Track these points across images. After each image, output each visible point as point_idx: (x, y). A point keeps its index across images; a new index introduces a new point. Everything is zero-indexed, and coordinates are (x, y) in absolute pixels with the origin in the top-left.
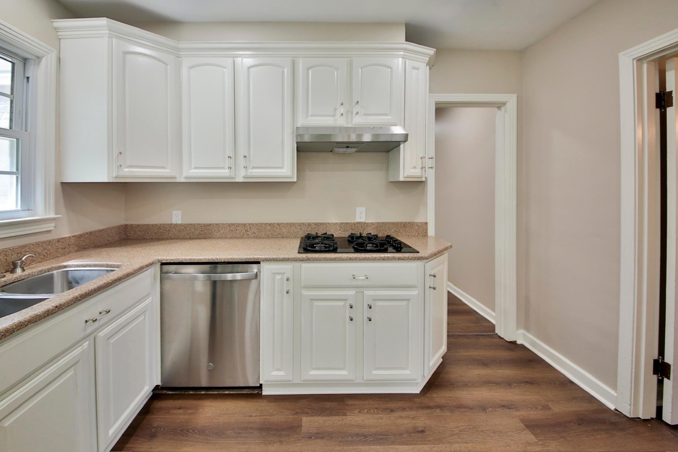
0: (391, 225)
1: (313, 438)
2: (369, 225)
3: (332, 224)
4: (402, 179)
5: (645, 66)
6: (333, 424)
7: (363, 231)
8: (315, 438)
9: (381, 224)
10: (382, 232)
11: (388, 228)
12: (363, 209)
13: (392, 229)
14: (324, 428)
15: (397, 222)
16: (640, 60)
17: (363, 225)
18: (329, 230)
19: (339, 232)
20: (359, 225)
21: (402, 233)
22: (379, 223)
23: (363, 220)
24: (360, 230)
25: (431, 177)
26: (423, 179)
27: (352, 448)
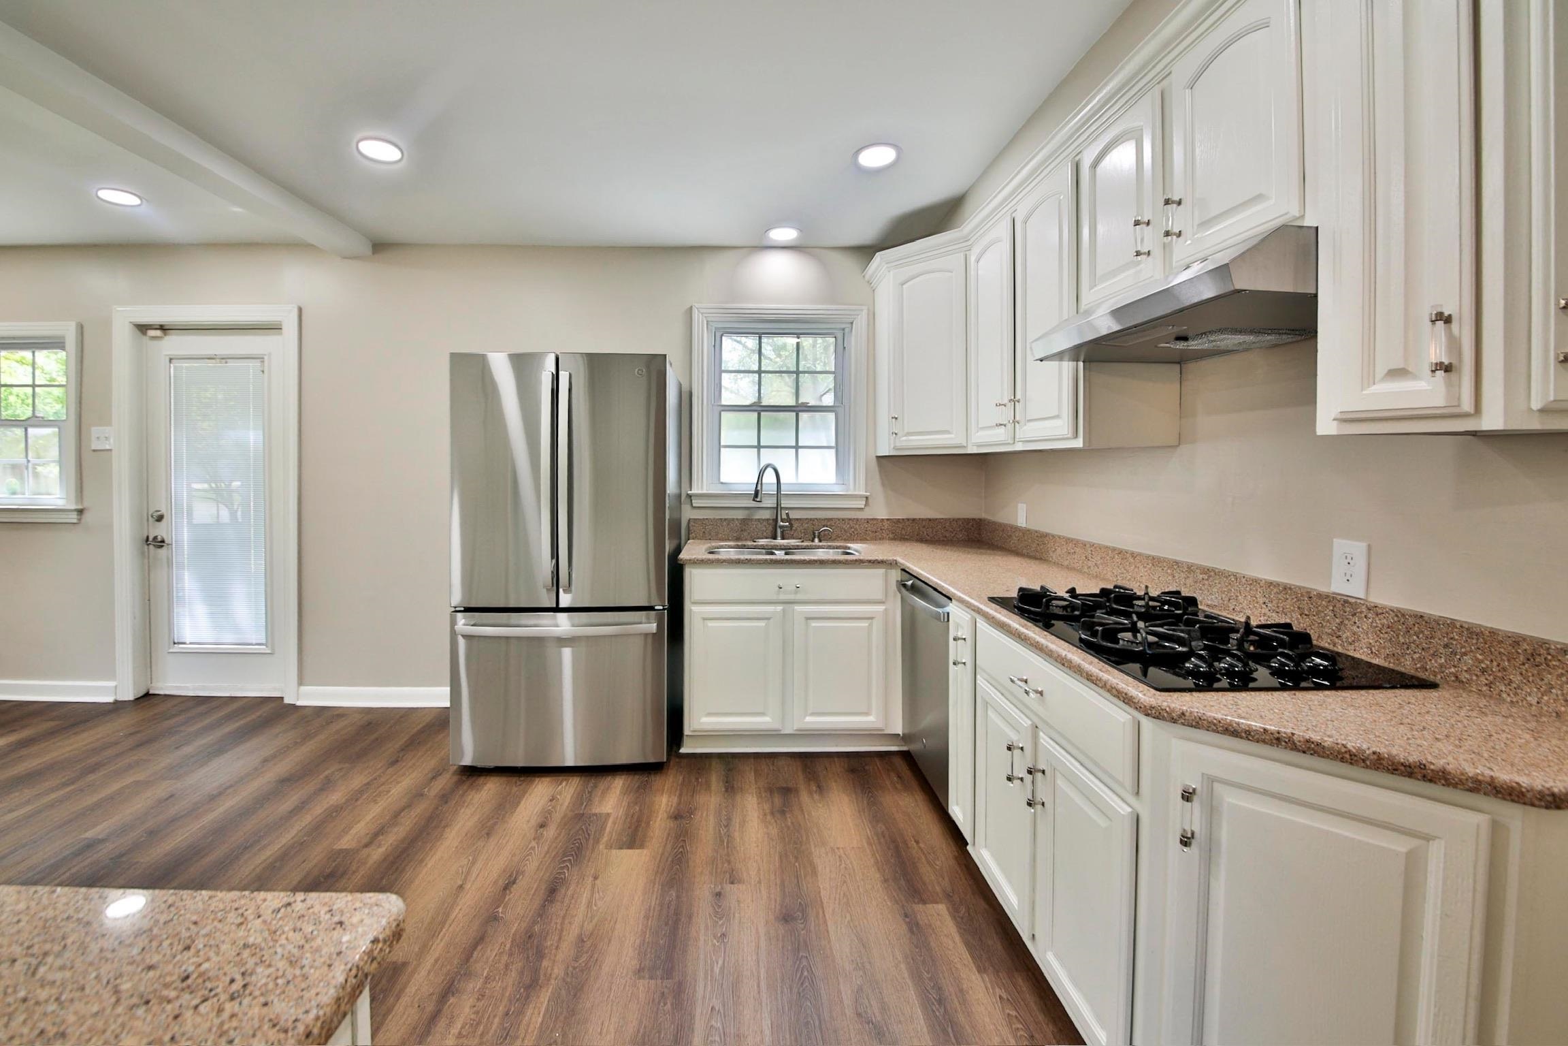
0: (1460, 634)
1: (907, 920)
2: (1361, 612)
3: (1244, 580)
6: (950, 950)
7: (1339, 630)
8: (909, 923)
9: (1411, 621)
10: (1416, 656)
11: (1446, 646)
12: (1358, 549)
13: (1465, 654)
14: (933, 935)
15: (1493, 632)
17: (1339, 605)
18: (1237, 596)
19: (1263, 611)
20: (1324, 603)
21: (1518, 687)
22: (1403, 615)
23: (1355, 589)
24: (1328, 621)
27: (906, 975)
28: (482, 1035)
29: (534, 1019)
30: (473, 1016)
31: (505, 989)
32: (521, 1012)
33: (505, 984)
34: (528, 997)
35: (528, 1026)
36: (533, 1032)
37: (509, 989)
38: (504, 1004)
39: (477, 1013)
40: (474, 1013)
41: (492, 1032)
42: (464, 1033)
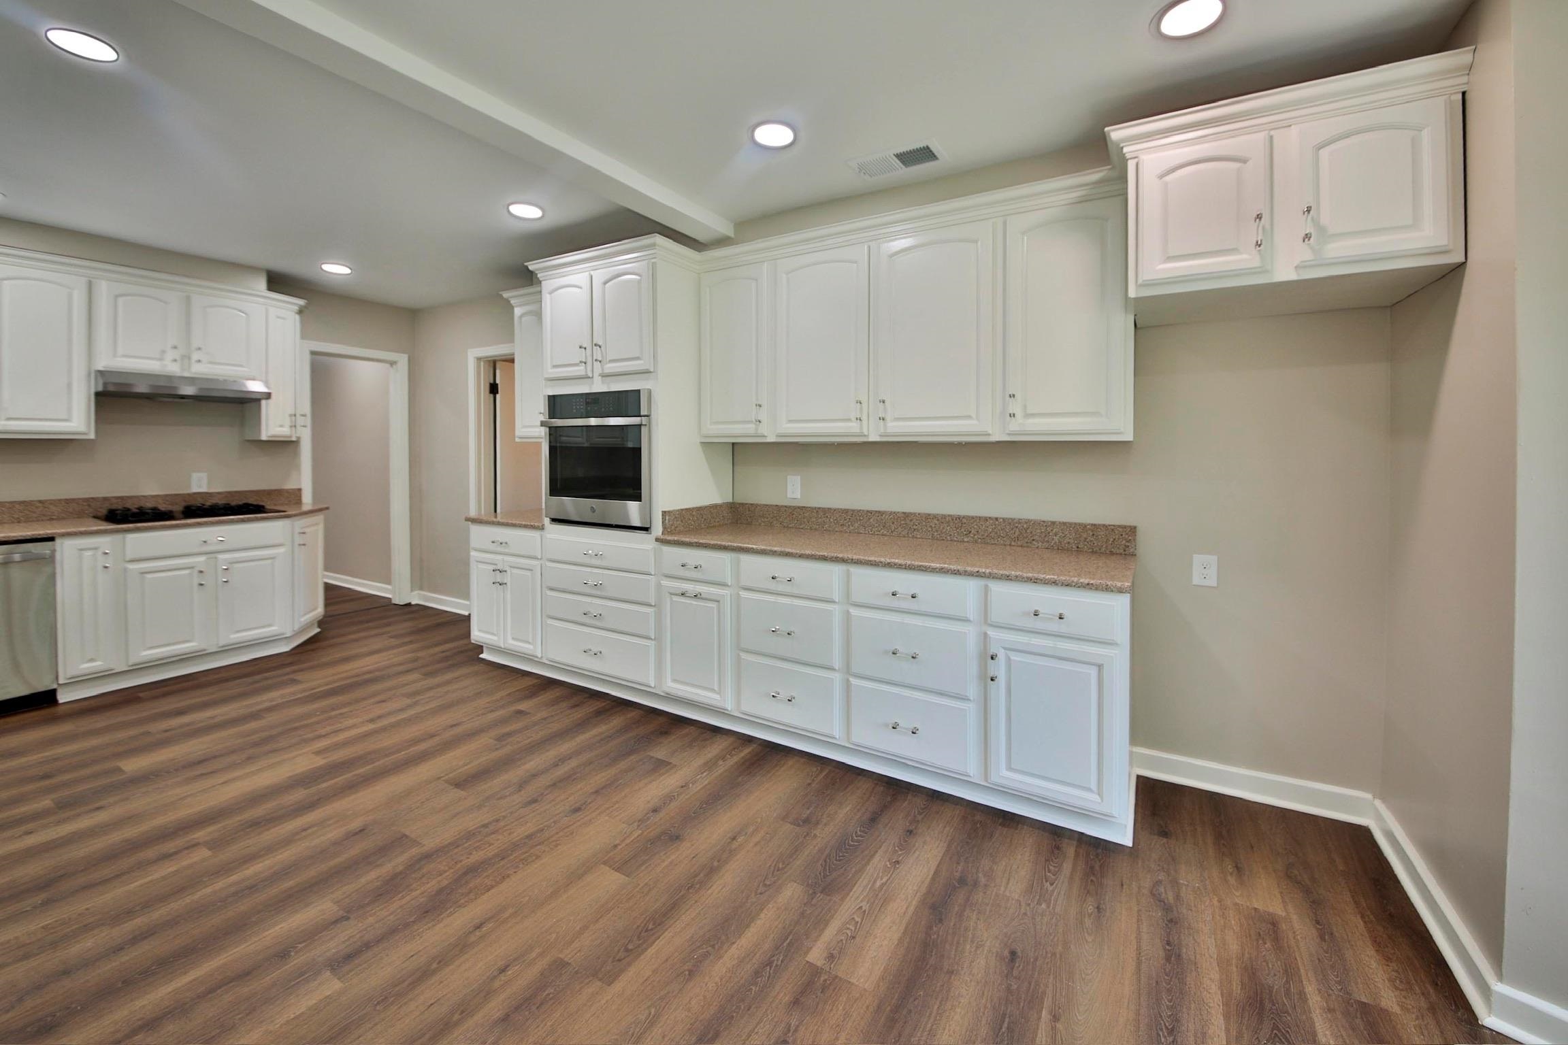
4: (264, 438)
5: (482, 363)
16: (479, 359)
25: (306, 437)
26: (294, 439)
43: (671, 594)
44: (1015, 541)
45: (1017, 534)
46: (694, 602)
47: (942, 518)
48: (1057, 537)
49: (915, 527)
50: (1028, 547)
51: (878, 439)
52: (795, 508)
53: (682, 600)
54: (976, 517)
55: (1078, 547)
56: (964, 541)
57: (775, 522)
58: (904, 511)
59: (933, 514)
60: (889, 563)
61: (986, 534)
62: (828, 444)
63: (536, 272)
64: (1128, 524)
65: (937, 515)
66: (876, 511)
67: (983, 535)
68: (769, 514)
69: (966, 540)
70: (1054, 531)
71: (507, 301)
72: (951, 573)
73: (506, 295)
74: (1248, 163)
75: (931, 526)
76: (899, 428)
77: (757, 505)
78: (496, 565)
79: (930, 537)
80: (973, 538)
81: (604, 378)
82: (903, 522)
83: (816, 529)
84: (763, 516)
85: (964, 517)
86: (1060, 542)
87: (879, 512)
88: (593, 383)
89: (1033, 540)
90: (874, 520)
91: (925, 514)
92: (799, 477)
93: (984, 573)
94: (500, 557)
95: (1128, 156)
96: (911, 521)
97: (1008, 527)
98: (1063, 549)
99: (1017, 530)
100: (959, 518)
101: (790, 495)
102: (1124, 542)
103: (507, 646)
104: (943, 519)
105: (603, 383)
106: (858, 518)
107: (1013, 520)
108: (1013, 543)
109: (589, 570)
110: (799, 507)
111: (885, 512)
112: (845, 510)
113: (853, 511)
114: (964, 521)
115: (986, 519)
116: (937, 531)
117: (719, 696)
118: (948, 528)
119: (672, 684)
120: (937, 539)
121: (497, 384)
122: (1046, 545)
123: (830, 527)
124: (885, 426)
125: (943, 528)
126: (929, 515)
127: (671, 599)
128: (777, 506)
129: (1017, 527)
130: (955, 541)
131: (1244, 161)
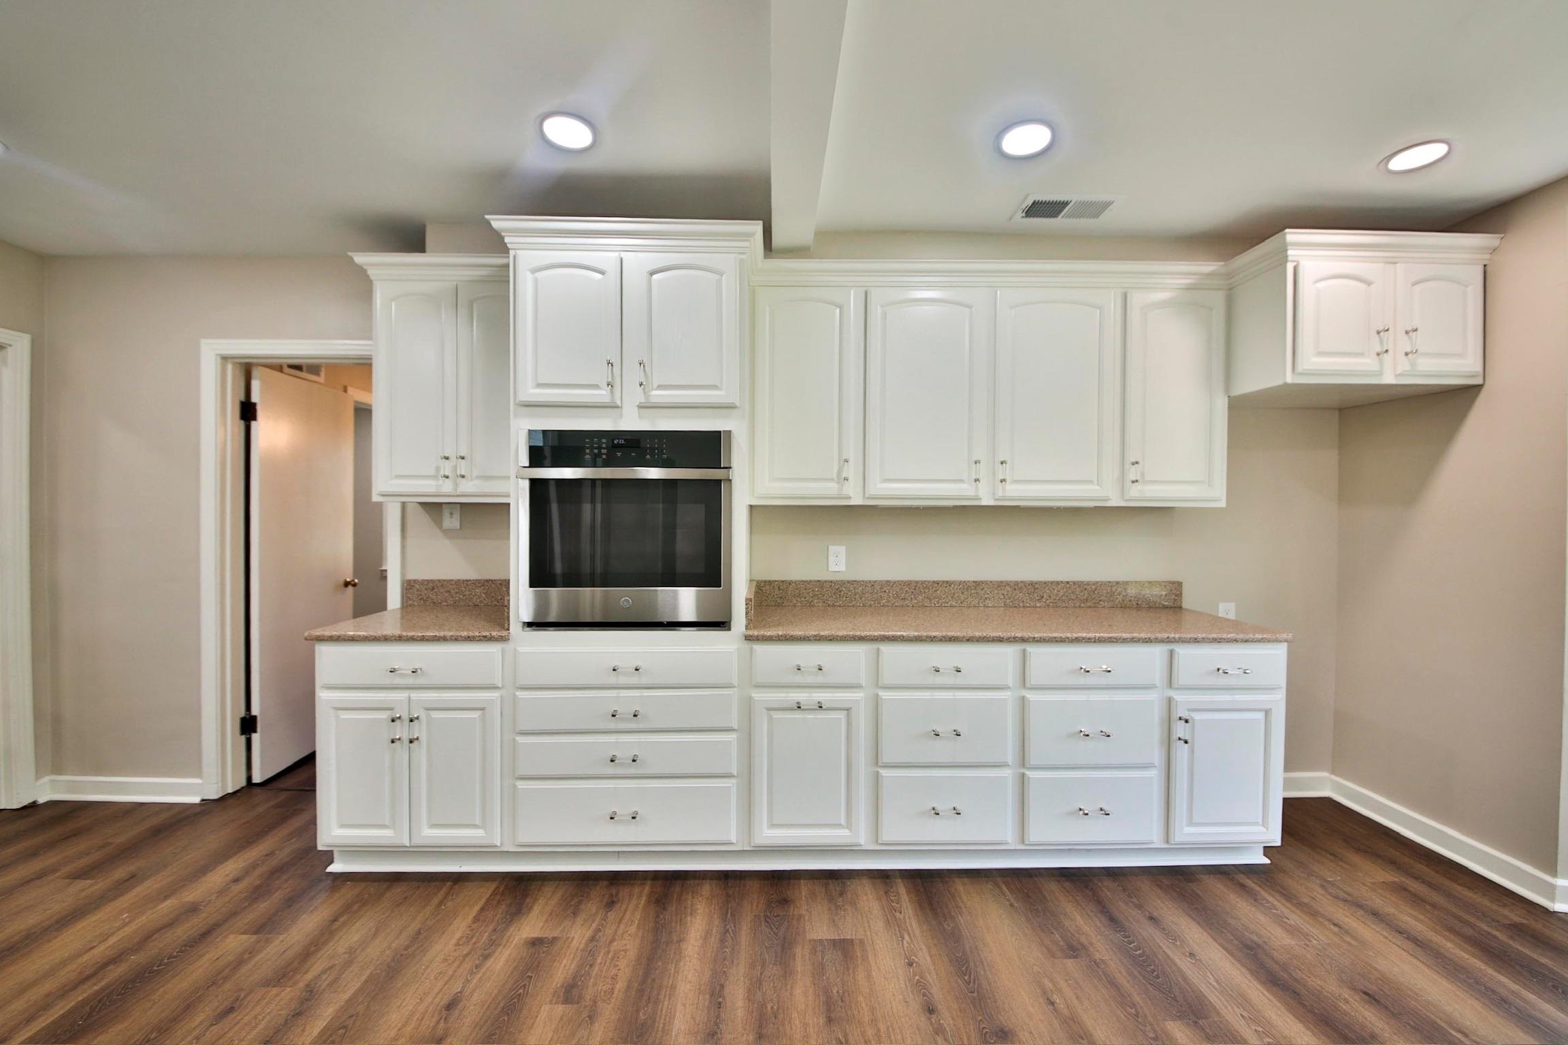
28: (608, 952)
29: (569, 962)
30: (619, 963)
31: (595, 984)
32: (580, 967)
33: (595, 988)
34: (574, 978)
35: (574, 958)
36: (570, 954)
37: (591, 984)
38: (595, 973)
39: (616, 966)
40: (618, 965)
41: (602, 954)
42: (622, 953)
43: (769, 709)
44: (1084, 603)
45: (1086, 595)
46: (821, 715)
47: (1015, 585)
48: (1121, 596)
49: (986, 596)
50: (1095, 607)
51: (992, 503)
52: (843, 583)
53: (798, 715)
54: (1048, 582)
55: (1137, 604)
56: (1036, 607)
57: (816, 601)
58: (975, 580)
59: (1006, 581)
60: (1076, 638)
61: (1057, 598)
62: (912, 508)
63: (503, 234)
64: (1176, 580)
65: (1010, 582)
66: (944, 582)
67: (1054, 599)
68: (808, 593)
69: (1038, 605)
70: (1118, 592)
71: (361, 272)
72: (1143, 642)
73: (360, 258)
74: (1372, 286)
75: (1003, 594)
76: (1017, 492)
77: (790, 583)
78: (391, 709)
79: (1003, 605)
80: (1045, 602)
81: (641, 410)
82: (973, 592)
83: (871, 606)
84: (799, 595)
85: (1036, 583)
86: (1123, 600)
87: (947, 582)
88: (621, 416)
89: (1100, 600)
90: (941, 592)
91: (997, 582)
92: (844, 547)
93: (1173, 638)
94: (402, 696)
95: (1290, 258)
96: (982, 589)
97: (1078, 589)
98: (1125, 607)
99: (1086, 592)
100: (1032, 584)
101: (832, 568)
102: (1173, 596)
103: (416, 841)
104: (1017, 586)
105: (640, 417)
106: (923, 591)
107: (1082, 582)
108: (1082, 605)
109: (613, 693)
110: (848, 582)
111: (953, 581)
112: (907, 581)
113: (917, 582)
114: (1037, 586)
115: (1058, 583)
116: (1009, 598)
117: (847, 831)
118: (1021, 594)
119: (770, 831)
120: (1010, 607)
121: (255, 404)
122: (1111, 604)
123: (888, 602)
124: (1004, 489)
125: (1016, 595)
126: (1002, 582)
127: (770, 719)
128: (818, 581)
129: (1086, 589)
130: (1029, 607)
131: (1369, 283)
